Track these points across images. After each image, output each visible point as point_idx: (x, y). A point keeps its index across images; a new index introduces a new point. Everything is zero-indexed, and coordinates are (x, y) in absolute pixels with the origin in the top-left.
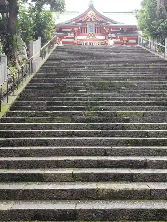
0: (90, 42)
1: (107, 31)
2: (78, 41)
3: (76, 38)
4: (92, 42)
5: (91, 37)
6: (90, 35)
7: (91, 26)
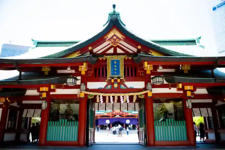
0: (113, 94)
1: (148, 72)
2: (88, 93)
3: (83, 87)
4: (118, 95)
5: (116, 85)
6: (113, 81)
7: (115, 62)
